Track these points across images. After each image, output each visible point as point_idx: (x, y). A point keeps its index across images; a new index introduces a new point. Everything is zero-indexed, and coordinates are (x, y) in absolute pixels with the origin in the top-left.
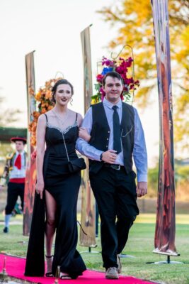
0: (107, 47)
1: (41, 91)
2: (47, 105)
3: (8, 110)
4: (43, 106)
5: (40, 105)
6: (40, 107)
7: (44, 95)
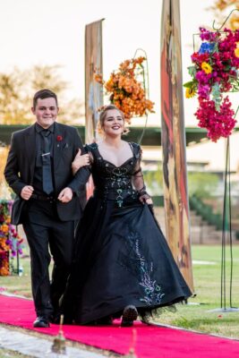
0: (213, 8)
1: (113, 76)
2: (122, 96)
3: (74, 100)
4: (115, 98)
5: (113, 96)
6: (112, 99)
7: (117, 82)
